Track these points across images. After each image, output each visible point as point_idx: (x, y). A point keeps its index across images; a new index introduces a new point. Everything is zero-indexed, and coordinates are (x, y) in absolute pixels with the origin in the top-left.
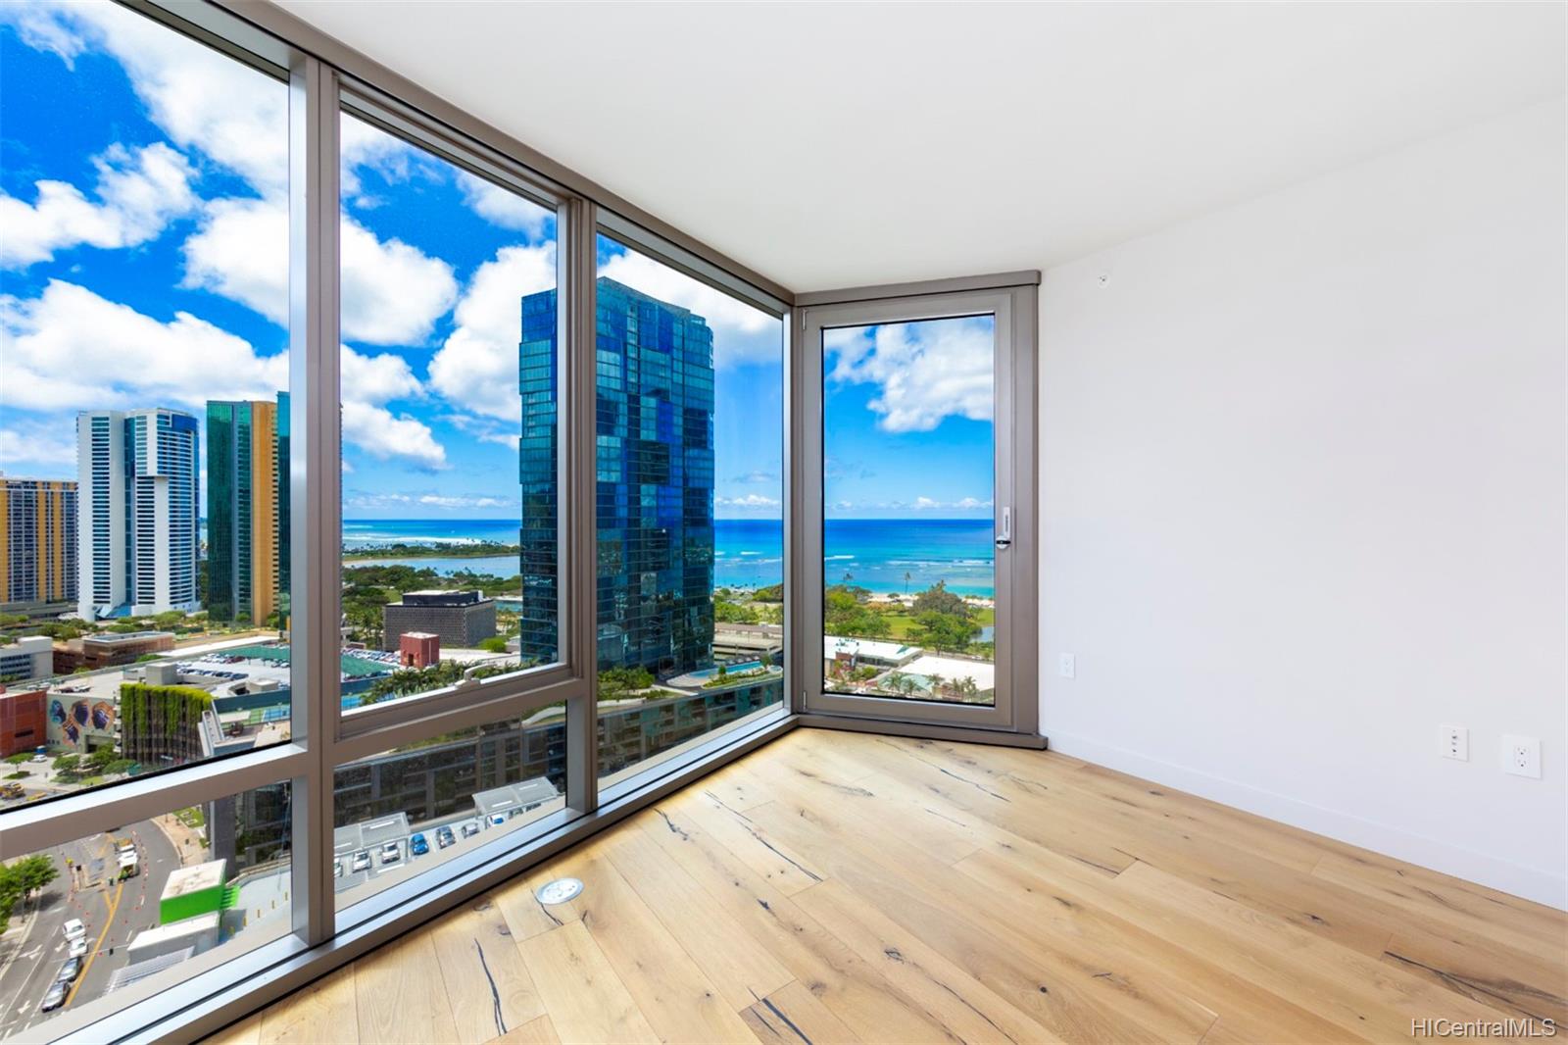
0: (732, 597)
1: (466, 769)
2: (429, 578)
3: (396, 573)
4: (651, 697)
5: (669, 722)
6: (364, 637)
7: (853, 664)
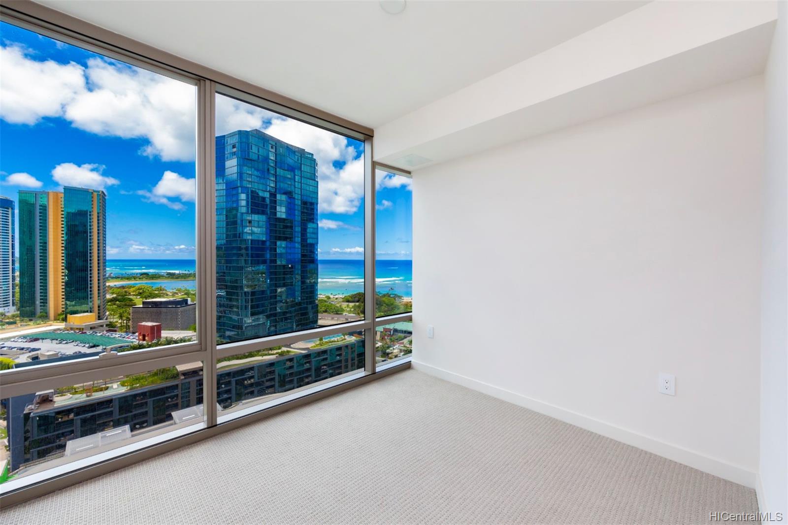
0: (331, 300)
1: (172, 397)
2: (161, 292)
3: (141, 289)
4: (281, 354)
5: (291, 367)
6: (119, 325)
7: (392, 333)
